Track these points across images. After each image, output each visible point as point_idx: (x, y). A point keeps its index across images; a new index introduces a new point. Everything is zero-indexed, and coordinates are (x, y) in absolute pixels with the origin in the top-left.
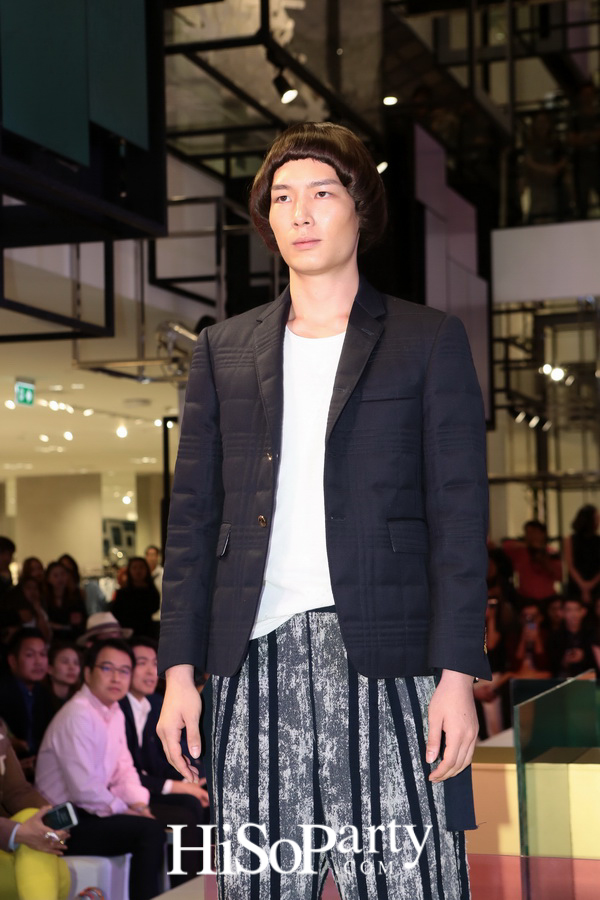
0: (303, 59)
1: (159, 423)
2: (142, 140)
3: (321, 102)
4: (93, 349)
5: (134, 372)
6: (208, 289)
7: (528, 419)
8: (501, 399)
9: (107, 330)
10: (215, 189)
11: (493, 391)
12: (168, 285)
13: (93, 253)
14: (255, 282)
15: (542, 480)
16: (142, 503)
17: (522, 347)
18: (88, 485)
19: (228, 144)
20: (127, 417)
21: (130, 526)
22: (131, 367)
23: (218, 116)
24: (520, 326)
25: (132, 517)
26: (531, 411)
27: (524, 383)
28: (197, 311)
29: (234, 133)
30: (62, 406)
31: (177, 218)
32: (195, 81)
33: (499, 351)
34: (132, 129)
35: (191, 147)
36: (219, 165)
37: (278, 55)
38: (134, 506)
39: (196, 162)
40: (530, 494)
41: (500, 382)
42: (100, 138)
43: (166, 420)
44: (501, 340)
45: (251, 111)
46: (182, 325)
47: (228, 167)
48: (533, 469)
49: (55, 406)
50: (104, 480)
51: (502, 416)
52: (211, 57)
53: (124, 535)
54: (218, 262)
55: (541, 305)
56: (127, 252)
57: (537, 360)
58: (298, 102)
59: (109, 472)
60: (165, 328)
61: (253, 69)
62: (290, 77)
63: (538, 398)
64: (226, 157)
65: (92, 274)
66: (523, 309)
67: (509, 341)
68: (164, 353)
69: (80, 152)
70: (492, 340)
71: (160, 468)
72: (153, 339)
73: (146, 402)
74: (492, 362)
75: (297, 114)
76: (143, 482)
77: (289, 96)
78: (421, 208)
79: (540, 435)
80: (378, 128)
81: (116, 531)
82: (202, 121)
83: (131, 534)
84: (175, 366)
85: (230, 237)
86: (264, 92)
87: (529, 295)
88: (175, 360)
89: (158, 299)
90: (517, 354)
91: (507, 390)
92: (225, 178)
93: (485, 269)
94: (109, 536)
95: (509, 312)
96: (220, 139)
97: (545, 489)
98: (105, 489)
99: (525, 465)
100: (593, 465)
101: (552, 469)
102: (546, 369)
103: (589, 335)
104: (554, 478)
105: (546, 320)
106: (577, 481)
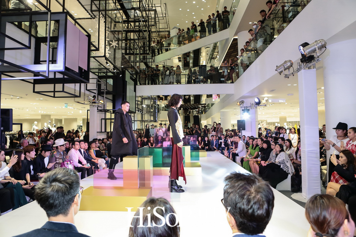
0: (110, 60)
1: (86, 111)
2: (86, 69)
3: (113, 66)
4: (77, 99)
5: (83, 103)
6: (95, 91)
7: (140, 112)
8: (137, 109)
9: (80, 96)
10: (97, 77)
11: (136, 108)
12: (89, 90)
13: (78, 85)
14: (102, 91)
15: (142, 121)
16: (83, 123)
17: (140, 102)
18: (75, 120)
19: (99, 71)
20: (82, 110)
21: (81, 126)
22: (83, 102)
23: (97, 67)
24: (140, 99)
25: (82, 125)
27: (140, 107)
28: (93, 94)
29: (99, 69)
30: (72, 108)
31: (91, 81)
32: (94, 62)
33: (137, 102)
34: (85, 68)
35: (93, 71)
36: (97, 74)
37: (106, 59)
38: (82, 123)
39: (94, 73)
40: (140, 123)
41: (137, 107)
42: (80, 68)
43: (88, 110)
44: (137, 101)
45: (102, 66)
46: (91, 96)
47: (98, 74)
49: (70, 108)
50: (78, 119)
51: (137, 111)
52: (97, 58)
53: (80, 128)
54: (97, 88)
55: (143, 96)
56: (83, 85)
57: (142, 104)
58: (109, 66)
59: (78, 118)
60: (88, 97)
61: (103, 60)
62: (108, 62)
63: (142, 109)
64: (98, 73)
65: (78, 88)
66: (140, 97)
67: (138, 101)
68: (88, 100)
69: (77, 71)
70: (136, 101)
71: (87, 118)
72: (86, 98)
73: (85, 108)
74: (136, 104)
75: (109, 67)
76: (84, 120)
77: (108, 65)
78: (126, 81)
79: (142, 115)
80: (121, 70)
81: (79, 127)
82: (95, 67)
83: (81, 127)
84: (89, 102)
85: (98, 84)
86: (105, 64)
87: (141, 95)
88: (89, 101)
89: (87, 92)
90: (139, 103)
91: (138, 108)
92: (98, 76)
93: (135, 91)
94: (78, 128)
95: (138, 97)
96: (97, 70)
97: (142, 122)
98: (78, 121)
99: (140, 119)
100: (149, 119)
101: (144, 119)
102: (143, 105)
103: (149, 101)
104: (144, 121)
105: (143, 98)
106: (147, 121)
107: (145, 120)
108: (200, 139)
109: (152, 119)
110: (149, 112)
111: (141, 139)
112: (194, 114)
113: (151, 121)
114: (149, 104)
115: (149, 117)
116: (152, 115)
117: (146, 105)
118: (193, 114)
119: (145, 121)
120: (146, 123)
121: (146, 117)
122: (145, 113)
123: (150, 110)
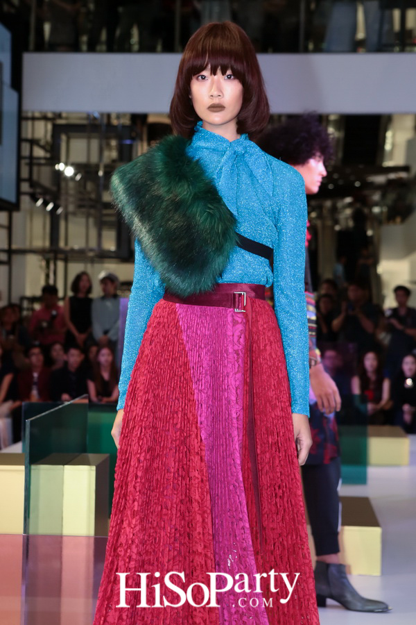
7: (45, 204)
8: (25, 187)
11: (19, 180)
15: (53, 253)
17: (43, 147)
24: (42, 131)
26: (48, 198)
27: (44, 177)
33: (26, 147)
40: (44, 263)
41: (25, 174)
44: (27, 140)
48: (47, 244)
51: (26, 200)
55: (59, 116)
57: (54, 158)
63: (54, 189)
66: (45, 118)
67: (33, 141)
70: (20, 140)
74: (19, 157)
79: (54, 218)
87: (50, 107)
90: (39, 152)
91: (30, 180)
93: (17, 81)
95: (33, 119)
97: (56, 259)
99: (41, 241)
100: (93, 244)
101: (62, 244)
102: (60, 167)
103: (95, 144)
104: (62, 252)
105: (63, 128)
106: (80, 255)
107: (72, 250)
108: (370, 361)
109: (110, 245)
110: (92, 207)
111: (46, 351)
112: (343, 222)
113: (103, 256)
114: (94, 159)
115: (93, 233)
116: (109, 225)
117: (78, 167)
118: (336, 222)
119: (68, 256)
120: (75, 268)
121: (77, 234)
122: (71, 208)
123: (99, 196)
